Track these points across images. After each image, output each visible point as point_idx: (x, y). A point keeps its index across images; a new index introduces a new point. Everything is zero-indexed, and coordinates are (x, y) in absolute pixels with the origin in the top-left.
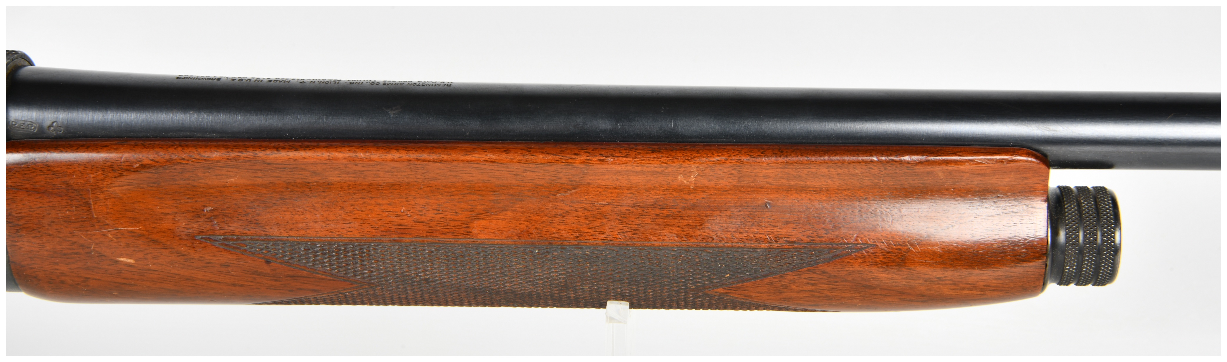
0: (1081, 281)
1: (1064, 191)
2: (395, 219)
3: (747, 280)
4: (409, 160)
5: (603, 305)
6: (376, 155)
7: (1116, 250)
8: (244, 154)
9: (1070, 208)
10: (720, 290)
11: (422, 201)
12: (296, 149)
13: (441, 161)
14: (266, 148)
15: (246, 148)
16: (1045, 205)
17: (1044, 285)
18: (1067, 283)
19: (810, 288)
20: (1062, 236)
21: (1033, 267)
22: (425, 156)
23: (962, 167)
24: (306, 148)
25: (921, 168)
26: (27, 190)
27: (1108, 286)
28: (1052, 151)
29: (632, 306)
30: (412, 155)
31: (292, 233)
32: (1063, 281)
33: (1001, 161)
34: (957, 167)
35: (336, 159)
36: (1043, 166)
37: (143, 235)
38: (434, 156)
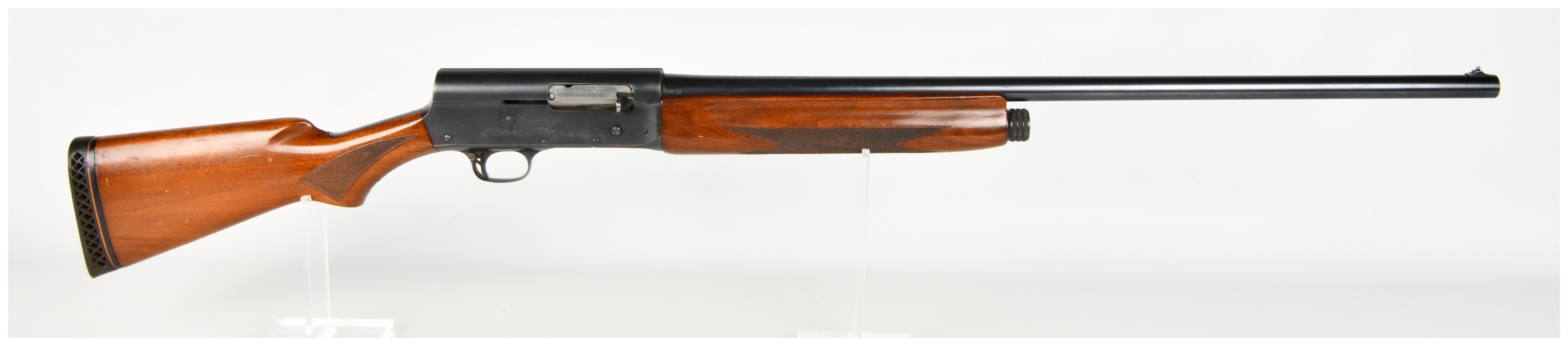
0: (1018, 140)
1: (1012, 110)
2: (791, 121)
3: (910, 140)
4: (797, 101)
5: (860, 152)
6: (786, 99)
7: (1029, 128)
8: (742, 100)
9: (1014, 114)
10: (901, 144)
11: (801, 115)
12: (759, 97)
13: (808, 101)
14: (749, 97)
15: (742, 98)
16: (1006, 113)
17: (1006, 142)
18: (1014, 141)
19: (931, 142)
20: (1012, 124)
21: (1003, 135)
22: (803, 99)
23: (979, 100)
24: (762, 97)
25: (966, 101)
26: (670, 113)
27: (1027, 141)
28: (1008, 95)
29: (872, 152)
30: (798, 99)
31: (757, 126)
32: (1012, 140)
33: (991, 98)
34: (977, 100)
35: (773, 100)
36: (1004, 99)
37: (707, 128)
38: (806, 99)
